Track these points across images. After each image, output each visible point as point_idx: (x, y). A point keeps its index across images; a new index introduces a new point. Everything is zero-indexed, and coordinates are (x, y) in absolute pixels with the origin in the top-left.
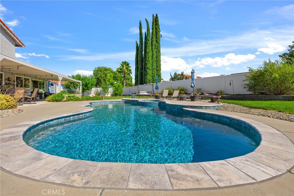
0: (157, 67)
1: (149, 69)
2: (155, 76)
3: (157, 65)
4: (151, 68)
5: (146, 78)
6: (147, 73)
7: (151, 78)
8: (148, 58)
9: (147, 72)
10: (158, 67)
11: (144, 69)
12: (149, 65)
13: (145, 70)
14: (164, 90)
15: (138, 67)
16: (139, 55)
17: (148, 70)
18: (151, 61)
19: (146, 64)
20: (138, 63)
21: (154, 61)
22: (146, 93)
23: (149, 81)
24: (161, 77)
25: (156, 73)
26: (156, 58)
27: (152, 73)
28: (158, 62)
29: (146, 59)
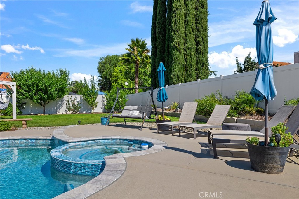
0: (198, 43)
1: (179, 51)
2: (191, 65)
3: (198, 39)
4: (182, 46)
5: (171, 71)
6: (173, 60)
7: (182, 71)
8: (176, 23)
9: (172, 58)
10: (201, 43)
11: (166, 51)
12: (177, 41)
13: (168, 52)
14: (186, 105)
15: (156, 49)
16: (157, 21)
17: (175, 53)
18: (182, 31)
19: (171, 40)
20: (156, 39)
21: (191, 30)
22: (137, 110)
23: (178, 77)
24: (207, 68)
25: (195, 58)
26: (196, 23)
27: (186, 60)
28: (200, 32)
29: (171, 27)
